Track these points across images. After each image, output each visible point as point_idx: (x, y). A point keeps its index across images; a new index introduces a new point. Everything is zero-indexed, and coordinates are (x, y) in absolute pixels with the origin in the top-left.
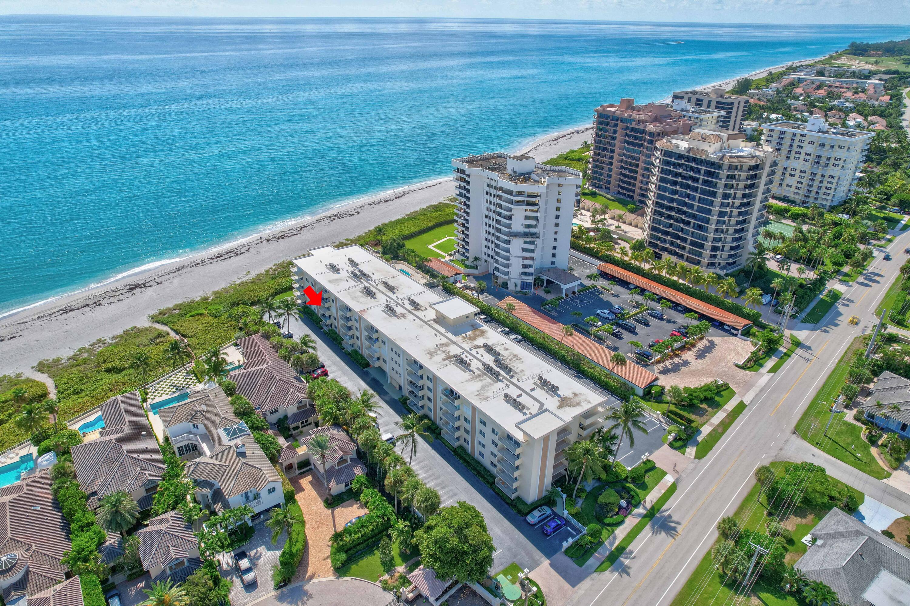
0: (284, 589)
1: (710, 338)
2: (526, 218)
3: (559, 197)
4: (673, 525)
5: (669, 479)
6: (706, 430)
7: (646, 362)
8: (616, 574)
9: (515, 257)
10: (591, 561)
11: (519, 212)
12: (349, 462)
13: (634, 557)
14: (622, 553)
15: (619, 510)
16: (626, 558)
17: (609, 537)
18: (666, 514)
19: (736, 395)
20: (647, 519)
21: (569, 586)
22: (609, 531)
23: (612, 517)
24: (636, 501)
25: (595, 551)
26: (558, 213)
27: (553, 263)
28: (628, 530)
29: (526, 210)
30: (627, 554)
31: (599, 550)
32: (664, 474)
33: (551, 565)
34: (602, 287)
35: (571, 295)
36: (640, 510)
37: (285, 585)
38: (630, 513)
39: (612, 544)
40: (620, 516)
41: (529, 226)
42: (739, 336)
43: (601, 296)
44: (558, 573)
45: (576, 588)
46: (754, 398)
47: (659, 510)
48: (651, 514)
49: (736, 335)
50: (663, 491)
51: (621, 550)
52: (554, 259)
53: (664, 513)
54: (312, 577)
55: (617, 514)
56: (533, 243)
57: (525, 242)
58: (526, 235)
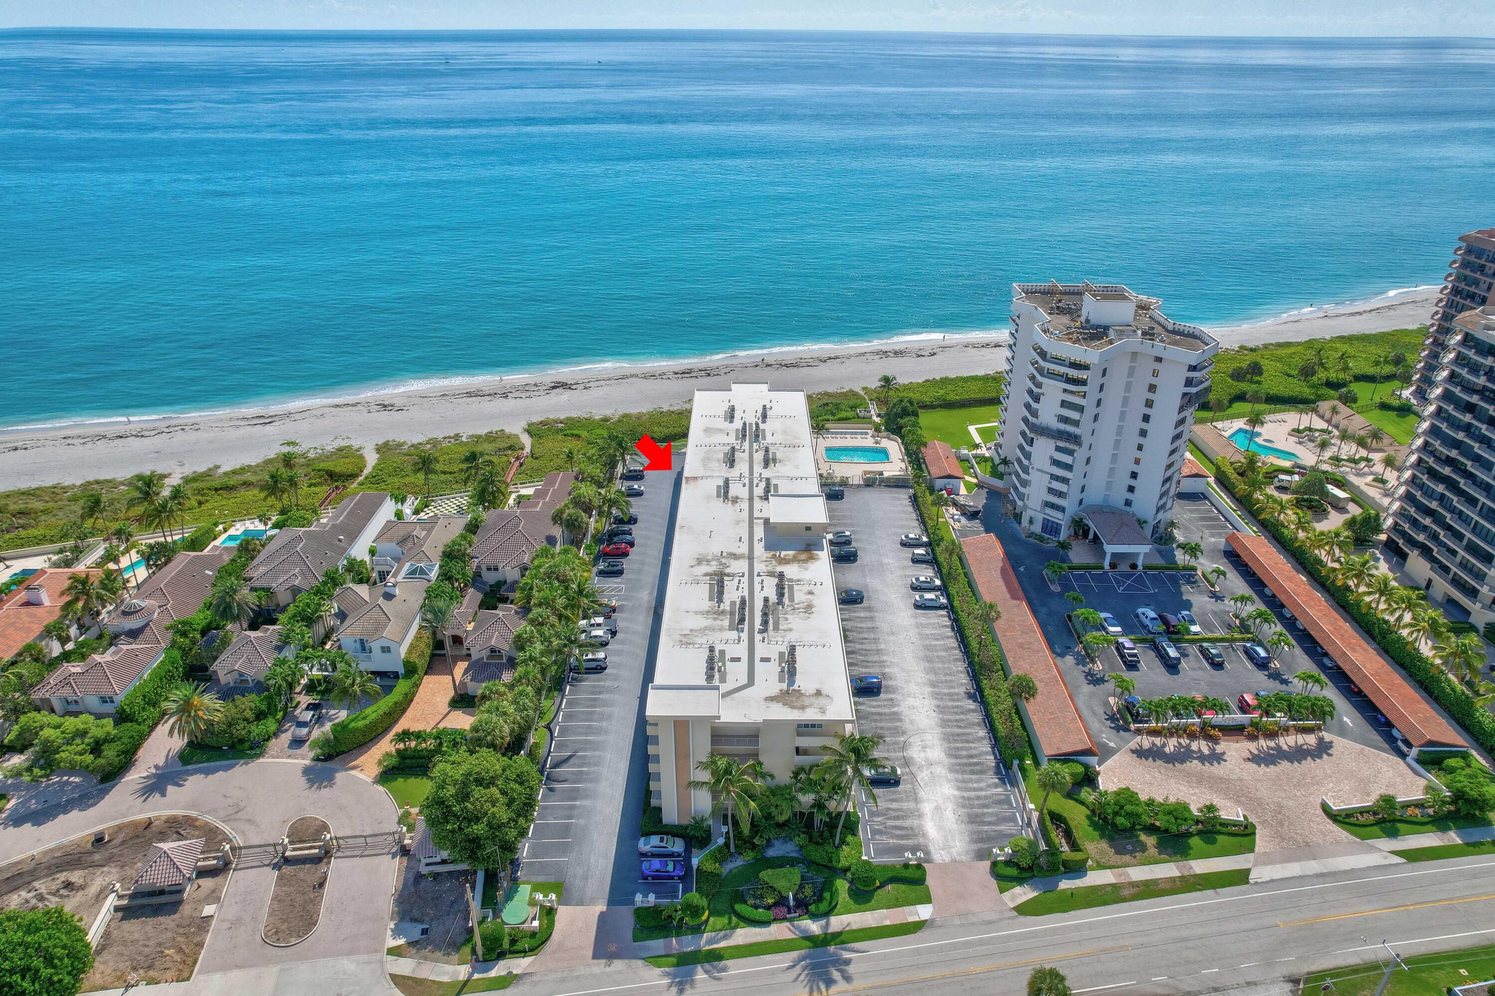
0: (320, 764)
1: (1327, 736)
2: (1064, 404)
3: (1154, 381)
4: (836, 975)
5: (924, 912)
6: (1095, 878)
7: (1126, 722)
8: (666, 981)
9: (1038, 470)
10: (657, 945)
11: (1053, 391)
12: (504, 661)
13: (719, 979)
14: (708, 962)
15: (775, 904)
16: (706, 972)
17: (721, 930)
18: (846, 955)
19: (1251, 856)
20: (808, 944)
21: (590, 953)
22: (730, 923)
23: (756, 907)
24: (817, 908)
25: (678, 935)
26: (1148, 411)
27: (1128, 503)
28: (760, 939)
29: (1065, 391)
30: (714, 967)
31: (684, 937)
32: (927, 899)
33: (602, 915)
34: (1204, 575)
35: (1124, 567)
36: (814, 927)
37: (325, 760)
38: (790, 920)
39: (710, 941)
40: (770, 914)
41: (1064, 420)
42: (1408, 759)
43: (1186, 588)
44: (598, 928)
45: (595, 961)
46: (1282, 879)
47: (843, 942)
48: (819, 942)
49: (1403, 756)
50: (888, 923)
51: (715, 957)
52: (1130, 496)
53: (843, 952)
54: (354, 768)
55: (768, 908)
56: (1071, 453)
57: (1058, 449)
58: (1060, 435)
